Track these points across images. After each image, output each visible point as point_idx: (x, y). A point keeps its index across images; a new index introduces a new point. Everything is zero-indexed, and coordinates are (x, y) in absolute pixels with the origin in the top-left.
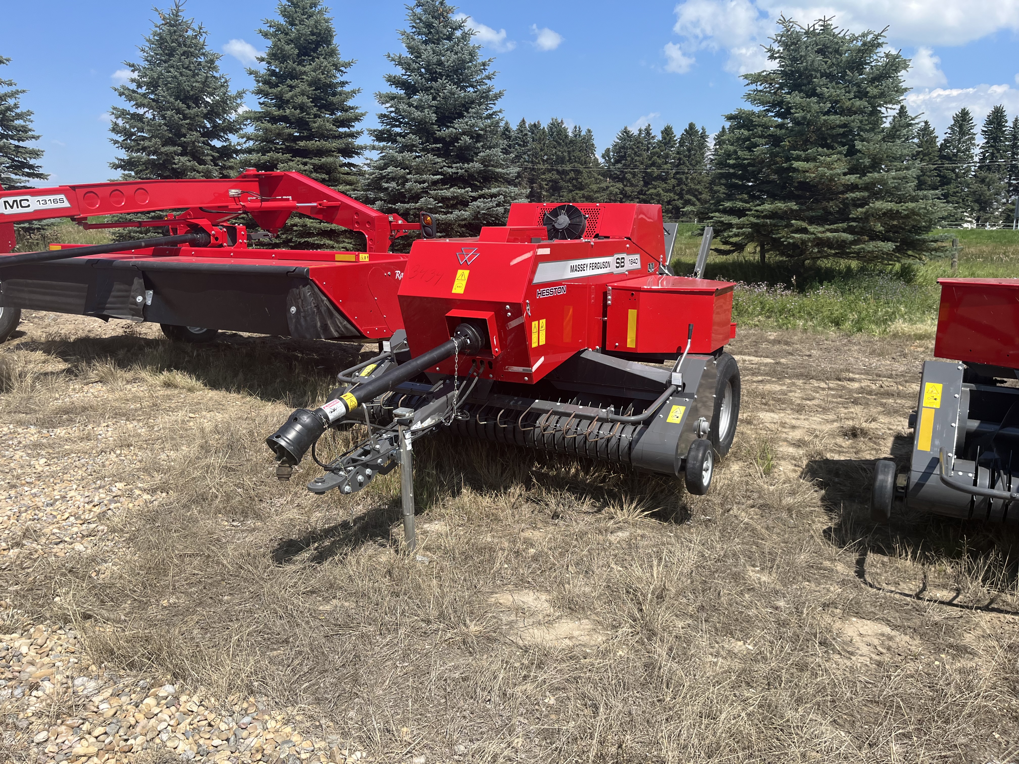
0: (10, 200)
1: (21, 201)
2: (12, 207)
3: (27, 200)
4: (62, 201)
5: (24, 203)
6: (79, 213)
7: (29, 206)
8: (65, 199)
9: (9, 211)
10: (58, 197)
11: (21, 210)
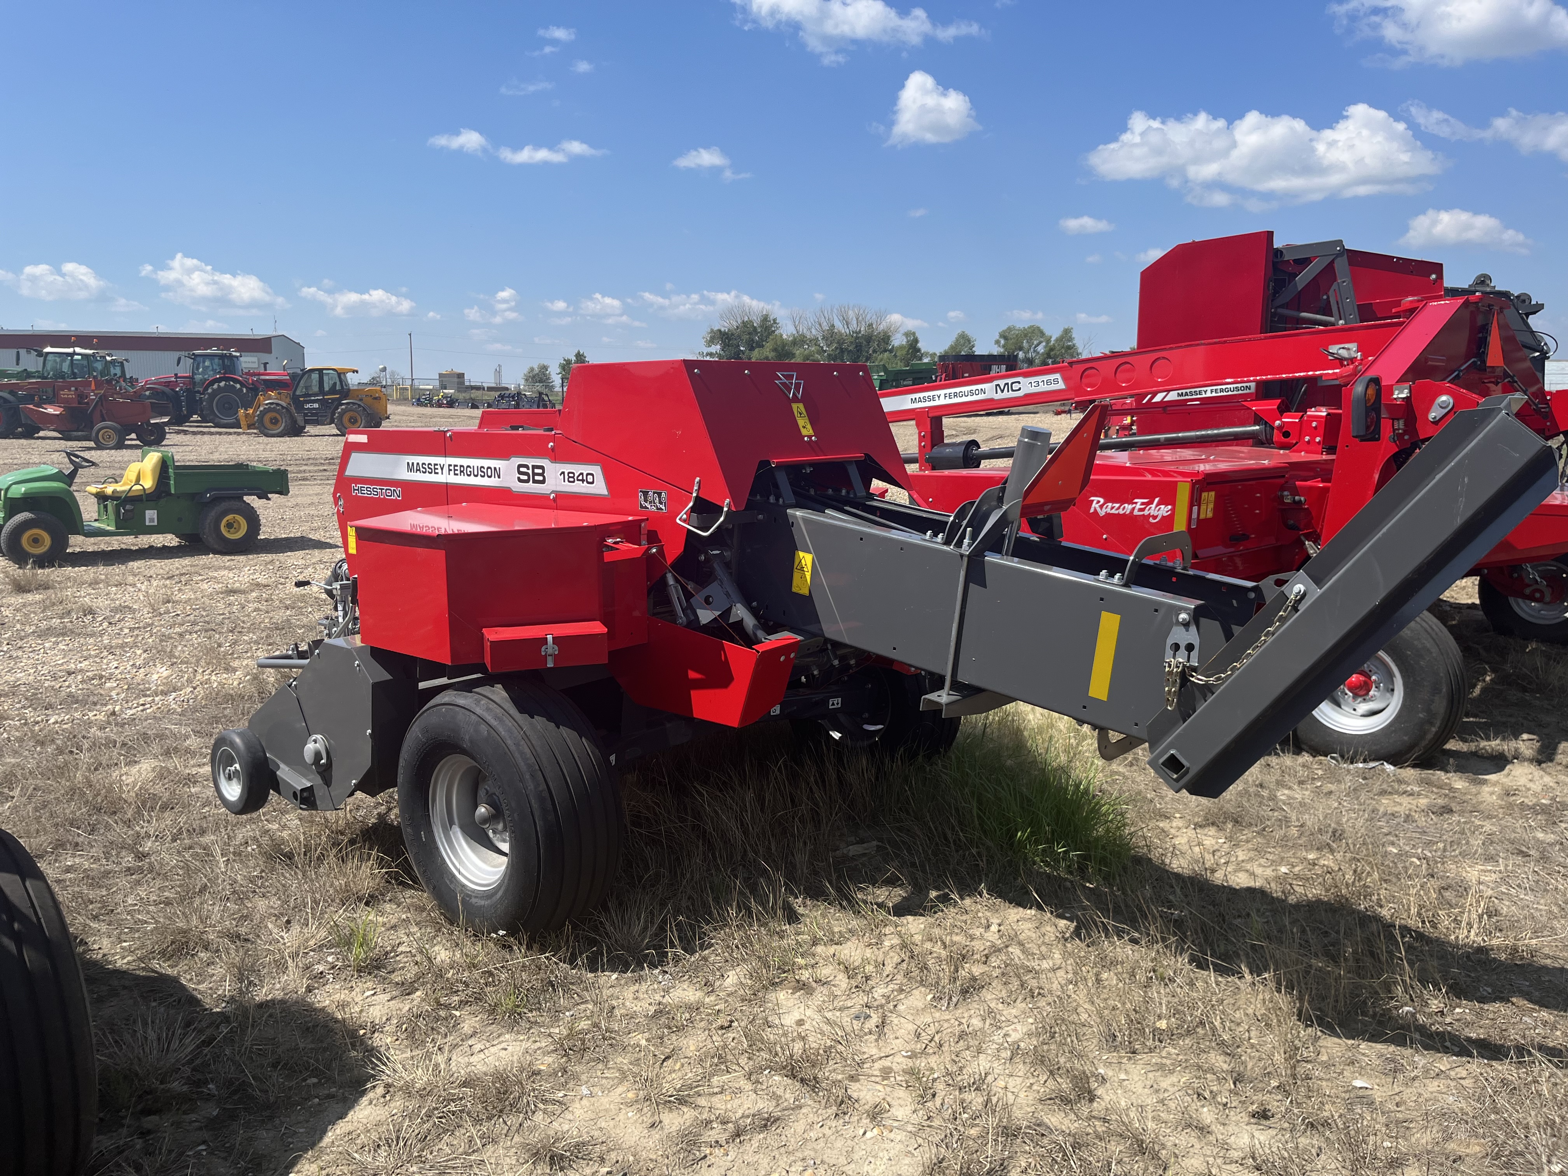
0: (1002, 383)
1: (1012, 383)
2: (1002, 391)
3: (1019, 383)
4: (1056, 381)
5: (1016, 386)
6: (1073, 396)
7: (1020, 389)
8: (1060, 380)
9: (999, 396)
10: (1052, 377)
11: (1012, 394)
